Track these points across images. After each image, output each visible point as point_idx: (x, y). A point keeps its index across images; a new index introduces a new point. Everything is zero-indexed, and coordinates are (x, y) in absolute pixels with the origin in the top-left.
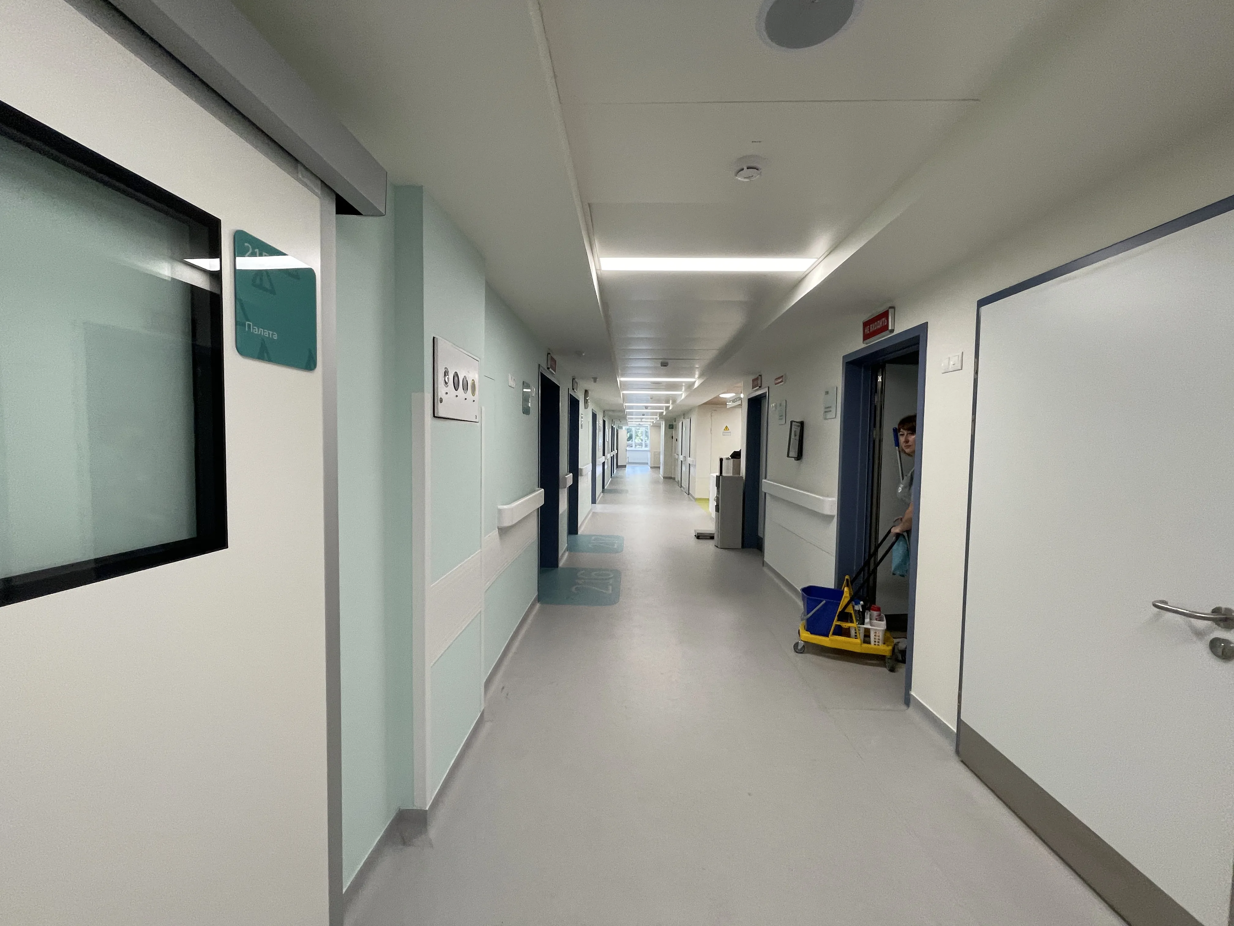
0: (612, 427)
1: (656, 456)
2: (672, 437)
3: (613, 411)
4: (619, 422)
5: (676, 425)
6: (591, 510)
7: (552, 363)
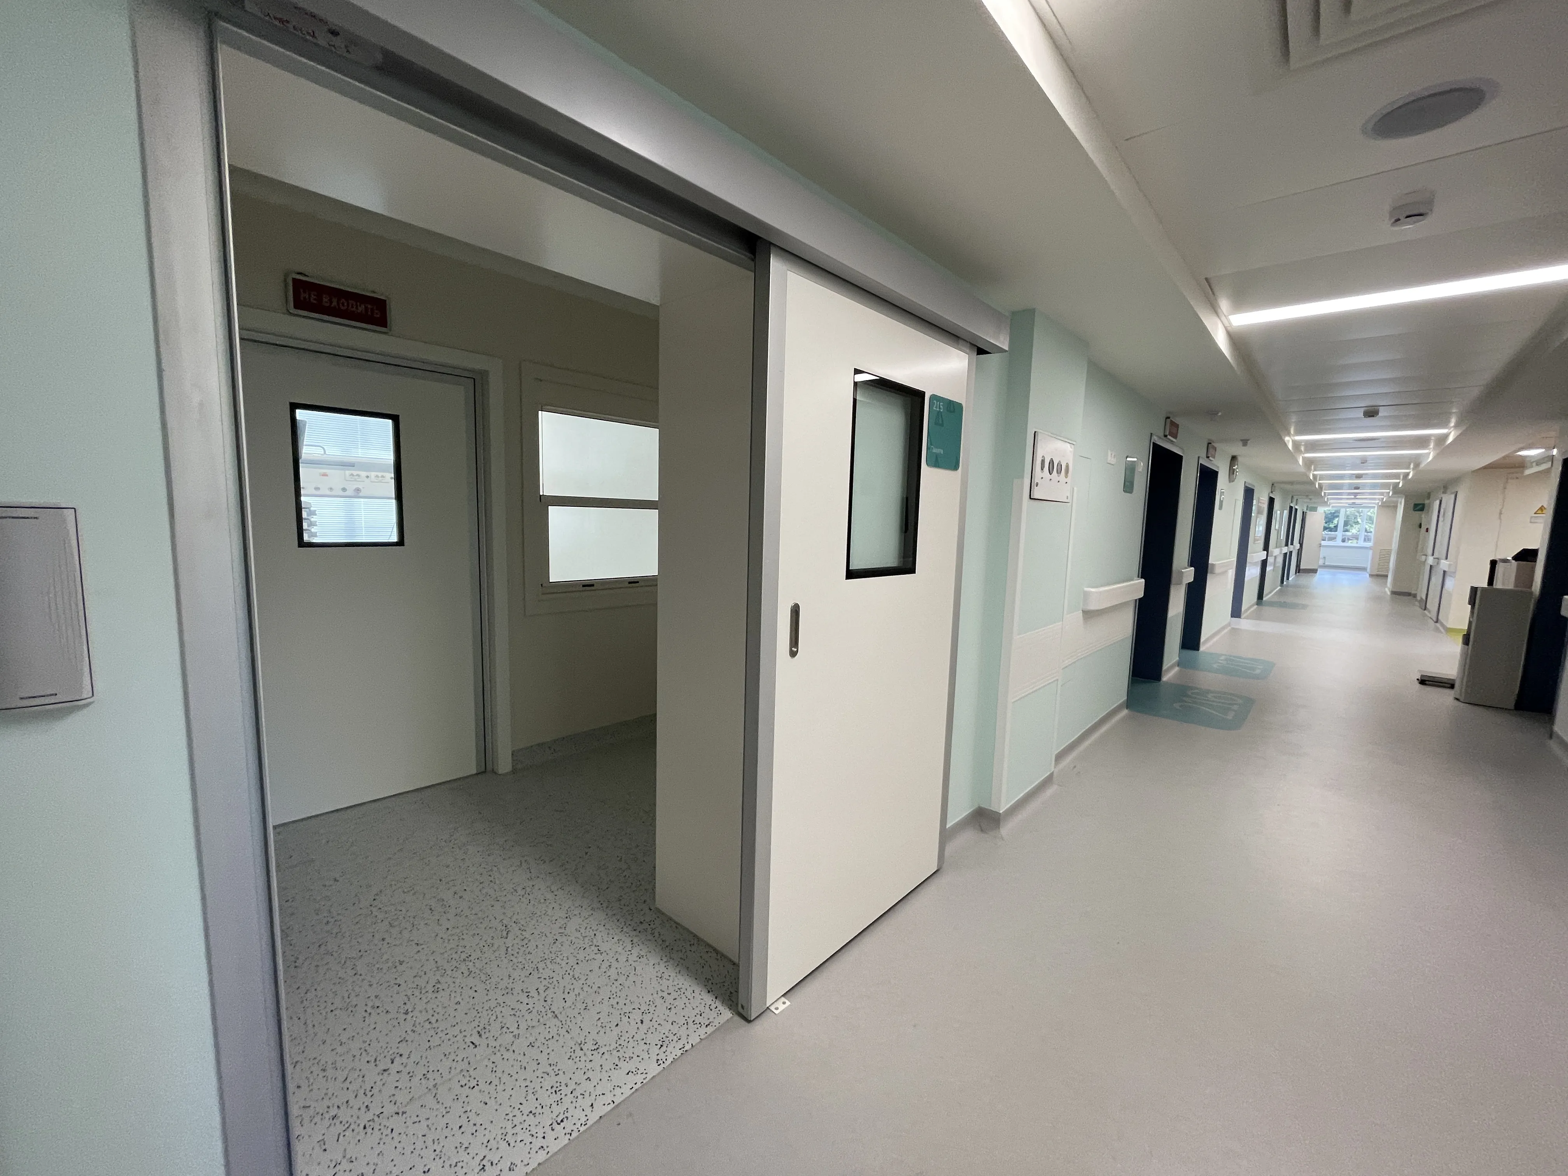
0: (1291, 508)
1: (1384, 557)
2: (1421, 524)
3: (1292, 483)
4: (1308, 501)
5: (1429, 504)
6: (1229, 624)
7: (1172, 428)
